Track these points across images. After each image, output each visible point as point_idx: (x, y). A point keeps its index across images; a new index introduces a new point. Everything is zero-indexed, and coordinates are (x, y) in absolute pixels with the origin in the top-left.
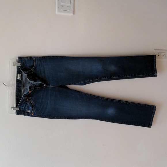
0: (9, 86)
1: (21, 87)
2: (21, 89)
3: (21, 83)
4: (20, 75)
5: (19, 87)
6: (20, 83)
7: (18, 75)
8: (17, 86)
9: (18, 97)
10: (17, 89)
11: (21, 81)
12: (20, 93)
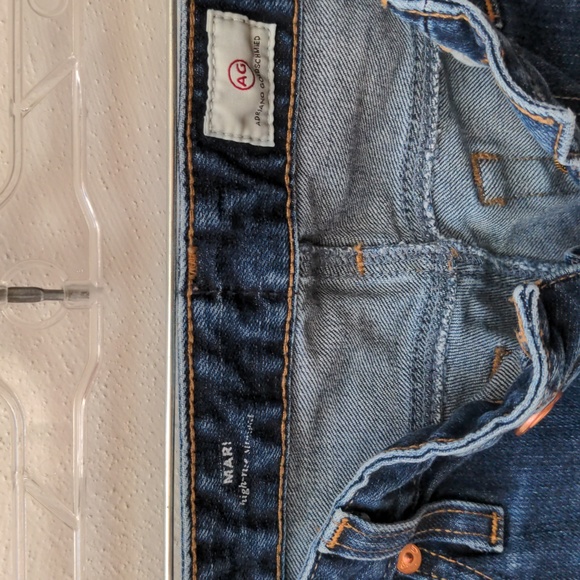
0: (32, 294)
1: (278, 297)
2: (274, 350)
3: (277, 215)
4: (253, 47)
5: (244, 303)
6: (257, 214)
7: (226, 33)
8: (198, 289)
9: (226, 518)
10: (199, 344)
11: (276, 180)
12: (268, 434)
